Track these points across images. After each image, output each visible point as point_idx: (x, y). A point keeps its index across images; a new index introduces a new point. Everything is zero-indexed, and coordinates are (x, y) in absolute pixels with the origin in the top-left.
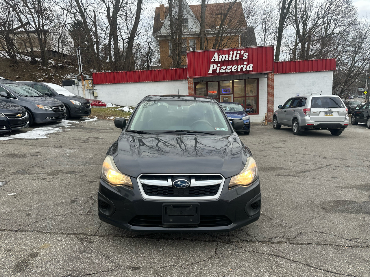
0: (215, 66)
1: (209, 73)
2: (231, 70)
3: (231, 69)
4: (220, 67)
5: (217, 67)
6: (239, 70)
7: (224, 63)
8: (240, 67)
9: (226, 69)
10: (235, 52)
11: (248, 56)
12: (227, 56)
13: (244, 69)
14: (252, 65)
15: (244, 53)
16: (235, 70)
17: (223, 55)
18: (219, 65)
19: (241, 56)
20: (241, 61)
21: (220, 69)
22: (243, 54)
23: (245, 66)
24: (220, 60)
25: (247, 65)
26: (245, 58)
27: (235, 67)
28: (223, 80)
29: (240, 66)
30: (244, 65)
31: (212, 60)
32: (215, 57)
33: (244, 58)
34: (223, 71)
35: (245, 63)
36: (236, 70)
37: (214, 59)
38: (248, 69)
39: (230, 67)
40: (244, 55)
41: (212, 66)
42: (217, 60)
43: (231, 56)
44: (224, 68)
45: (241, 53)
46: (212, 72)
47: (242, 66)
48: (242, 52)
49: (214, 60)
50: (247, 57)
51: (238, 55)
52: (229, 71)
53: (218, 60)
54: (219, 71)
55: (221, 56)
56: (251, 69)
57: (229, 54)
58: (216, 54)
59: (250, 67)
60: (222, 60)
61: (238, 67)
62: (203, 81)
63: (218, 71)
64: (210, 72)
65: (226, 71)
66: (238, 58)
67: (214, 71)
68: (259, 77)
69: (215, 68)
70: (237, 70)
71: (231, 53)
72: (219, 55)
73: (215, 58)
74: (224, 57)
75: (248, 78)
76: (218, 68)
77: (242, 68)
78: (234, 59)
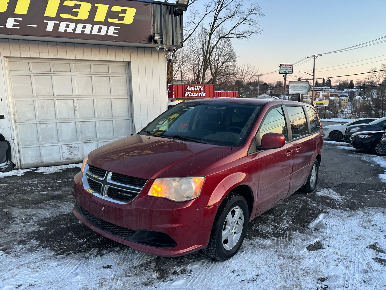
0: (188, 93)
4: (191, 94)
6: (199, 96)
7: (192, 92)
8: (200, 94)
9: (193, 95)
12: (194, 88)
13: (202, 96)
14: (205, 94)
16: (197, 95)
18: (190, 92)
19: (200, 89)
20: (200, 91)
21: (191, 95)
23: (202, 94)
24: (191, 90)
25: (203, 93)
31: (187, 90)
33: (201, 90)
34: (192, 96)
35: (202, 92)
38: (203, 96)
39: (195, 94)
40: (202, 88)
41: (186, 93)
42: (189, 90)
43: (196, 88)
44: (192, 94)
47: (201, 94)
48: (201, 87)
49: (188, 90)
50: (203, 89)
51: (199, 88)
52: (195, 96)
55: (191, 88)
56: (205, 96)
57: (195, 87)
58: (189, 87)
59: (204, 95)
63: (189, 96)
64: (186, 96)
66: (199, 90)
67: (188, 96)
69: (188, 94)
71: (196, 87)
72: (190, 87)
74: (192, 89)
76: (190, 94)
77: (201, 95)
78: (197, 90)
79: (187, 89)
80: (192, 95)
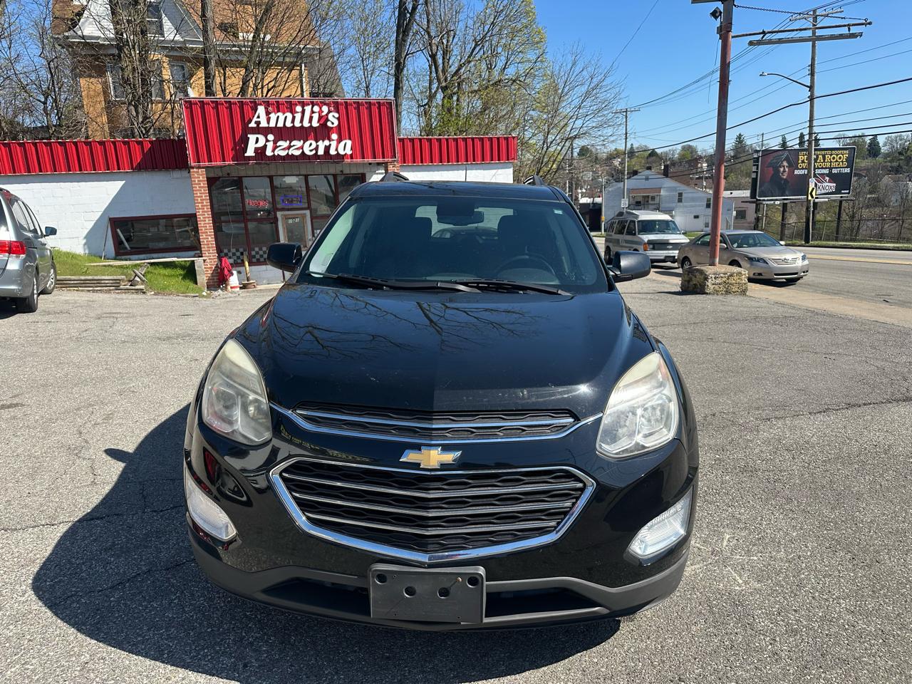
0: (262, 139)
1: (246, 155)
2: (301, 151)
3: (302, 148)
4: (275, 142)
5: (267, 141)
6: (321, 152)
7: (282, 133)
8: (322, 145)
9: (289, 147)
10: (308, 109)
11: (338, 119)
12: (289, 115)
13: (333, 152)
14: (349, 143)
15: (330, 112)
16: (311, 151)
17: (280, 114)
18: (271, 137)
19: (324, 120)
20: (322, 132)
21: (275, 148)
22: (327, 115)
23: (334, 144)
24: (272, 124)
25: (339, 140)
26: (333, 123)
27: (311, 145)
28: (282, 173)
29: (321, 141)
30: (330, 139)
31: (253, 125)
32: (258, 117)
33: (329, 124)
34: (283, 153)
35: (334, 136)
36: (314, 152)
37: (256, 122)
38: (342, 152)
39: (297, 143)
40: (330, 117)
41: (252, 138)
42: (264, 124)
43: (298, 116)
44: (284, 144)
45: (321, 111)
46: (254, 155)
47: (327, 143)
48: (325, 109)
49: (258, 123)
50: (336, 123)
51: (316, 116)
52: (298, 153)
53: (268, 123)
54: (273, 151)
55: (273, 116)
56: (349, 151)
57: (293, 112)
58: (261, 110)
59: (346, 147)
60: (278, 126)
61: (317, 146)
62: (228, 174)
63: (269, 153)
64: (250, 152)
65: (290, 154)
66: (315, 124)
67: (260, 152)
68: (365, 172)
69: (261, 144)
70: (317, 152)
71: (299, 109)
72: (268, 113)
73: (258, 120)
74: (281, 119)
75: (342, 171)
76: (270, 145)
77: (327, 149)
78: (306, 124)
79: (255, 119)
80: (283, 149)
